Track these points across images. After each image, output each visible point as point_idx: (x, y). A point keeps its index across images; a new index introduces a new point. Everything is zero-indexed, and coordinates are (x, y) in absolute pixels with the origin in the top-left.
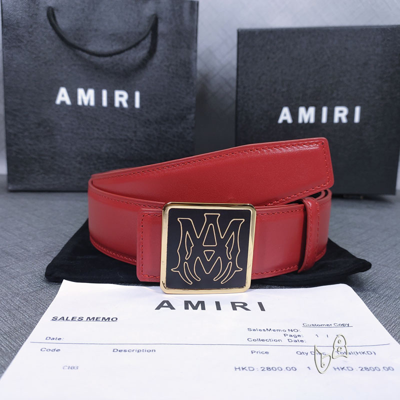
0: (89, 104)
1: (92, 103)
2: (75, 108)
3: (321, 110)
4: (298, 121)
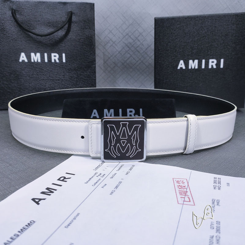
3: (202, 61)
4: (189, 67)
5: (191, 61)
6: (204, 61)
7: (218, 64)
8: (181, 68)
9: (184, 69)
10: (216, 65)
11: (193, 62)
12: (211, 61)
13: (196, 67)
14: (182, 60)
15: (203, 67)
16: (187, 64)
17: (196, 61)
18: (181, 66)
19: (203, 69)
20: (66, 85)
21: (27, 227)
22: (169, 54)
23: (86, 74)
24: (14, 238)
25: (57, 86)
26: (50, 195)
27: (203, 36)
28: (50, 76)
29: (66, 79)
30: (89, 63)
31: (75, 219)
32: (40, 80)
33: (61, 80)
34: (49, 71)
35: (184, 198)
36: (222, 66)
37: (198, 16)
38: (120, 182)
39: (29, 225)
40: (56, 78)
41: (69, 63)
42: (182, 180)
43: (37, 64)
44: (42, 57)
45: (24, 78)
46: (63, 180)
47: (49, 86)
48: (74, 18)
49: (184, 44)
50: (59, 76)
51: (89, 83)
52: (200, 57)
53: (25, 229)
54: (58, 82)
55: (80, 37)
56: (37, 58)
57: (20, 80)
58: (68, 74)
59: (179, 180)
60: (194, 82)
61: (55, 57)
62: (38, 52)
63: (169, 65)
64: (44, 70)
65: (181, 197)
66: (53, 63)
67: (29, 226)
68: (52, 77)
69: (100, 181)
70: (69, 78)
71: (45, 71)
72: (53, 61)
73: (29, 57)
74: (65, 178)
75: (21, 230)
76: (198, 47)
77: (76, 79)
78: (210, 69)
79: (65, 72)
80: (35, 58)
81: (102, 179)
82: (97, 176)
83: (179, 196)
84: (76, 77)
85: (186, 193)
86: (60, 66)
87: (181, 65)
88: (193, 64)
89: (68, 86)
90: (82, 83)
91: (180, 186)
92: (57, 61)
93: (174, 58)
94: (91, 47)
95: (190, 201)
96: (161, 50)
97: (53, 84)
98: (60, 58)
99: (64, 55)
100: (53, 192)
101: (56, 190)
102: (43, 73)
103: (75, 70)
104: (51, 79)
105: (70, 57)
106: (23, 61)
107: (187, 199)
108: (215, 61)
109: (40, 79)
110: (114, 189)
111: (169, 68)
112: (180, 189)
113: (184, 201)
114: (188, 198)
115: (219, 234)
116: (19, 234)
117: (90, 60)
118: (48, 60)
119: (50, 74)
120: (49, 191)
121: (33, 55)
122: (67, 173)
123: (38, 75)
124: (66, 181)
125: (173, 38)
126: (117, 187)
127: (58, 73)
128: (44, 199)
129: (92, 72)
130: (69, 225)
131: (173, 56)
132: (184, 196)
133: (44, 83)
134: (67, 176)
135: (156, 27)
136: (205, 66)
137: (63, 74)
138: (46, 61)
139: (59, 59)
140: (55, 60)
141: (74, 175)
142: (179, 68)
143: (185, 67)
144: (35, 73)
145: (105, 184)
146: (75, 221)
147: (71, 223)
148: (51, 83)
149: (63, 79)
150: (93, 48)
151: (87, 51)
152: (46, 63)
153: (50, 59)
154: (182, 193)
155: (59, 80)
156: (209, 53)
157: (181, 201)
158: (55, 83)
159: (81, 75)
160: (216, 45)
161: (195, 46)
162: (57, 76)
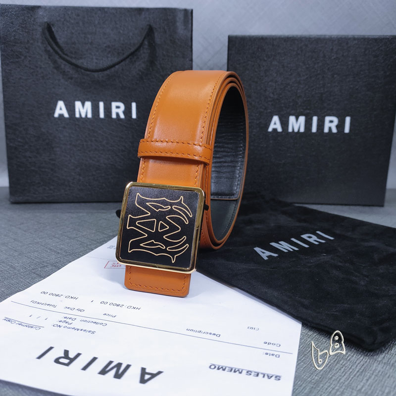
0: (86, 115)
1: (90, 116)
2: (73, 121)
3: (311, 119)
4: (288, 129)
5: (292, 119)
6: (315, 119)
7: (341, 126)
8: (275, 130)
9: (279, 132)
10: (337, 127)
11: (297, 119)
12: (328, 119)
13: (302, 130)
14: (276, 115)
15: (314, 129)
16: (284, 123)
17: (302, 119)
18: (275, 127)
19: (314, 133)
36: (347, 130)
52: (308, 111)
61: (118, 109)
78: (326, 133)
87: (275, 124)
88: (297, 124)
98: (127, 111)
99: (134, 105)
108: (336, 120)
136: (318, 129)
142: (270, 129)
143: (282, 128)
156: (325, 105)
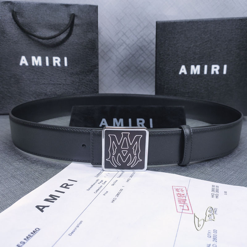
5: (193, 67)
6: (206, 67)
7: (221, 70)
8: (183, 73)
9: (185, 75)
10: (219, 71)
11: (195, 67)
12: (213, 66)
13: (198, 73)
14: (183, 65)
15: (205, 72)
16: (188, 69)
17: (198, 67)
18: (183, 72)
19: (205, 75)
20: (67, 89)
21: (33, 235)
22: (170, 58)
23: (88, 78)
24: (20, 246)
25: (58, 91)
26: (53, 202)
27: (206, 40)
28: (51, 80)
29: (68, 83)
30: (91, 67)
31: (78, 226)
32: (41, 85)
33: (63, 85)
34: (50, 76)
35: (183, 206)
36: (225, 72)
37: (201, 20)
38: (121, 190)
39: (34, 232)
40: (58, 83)
41: (71, 67)
42: (181, 188)
43: (38, 67)
44: (44, 61)
45: (24, 82)
46: (65, 187)
47: (50, 91)
48: (76, 21)
49: (186, 49)
50: (60, 81)
51: (91, 88)
52: (202, 62)
53: (30, 236)
54: (60, 87)
55: (83, 41)
56: (37, 62)
57: (21, 84)
58: (69, 78)
59: (178, 188)
60: (195, 88)
61: (56, 61)
62: (39, 55)
63: (170, 69)
64: (45, 74)
65: (180, 206)
66: (54, 66)
67: (34, 234)
68: (53, 81)
69: (102, 189)
70: (71, 82)
71: (47, 75)
72: (54, 65)
73: (29, 60)
74: (67, 185)
75: (27, 237)
76: (200, 52)
77: (77, 84)
78: (212, 75)
79: (67, 77)
80: (36, 61)
81: (104, 186)
82: (99, 183)
83: (178, 204)
84: (78, 81)
85: (185, 201)
86: (61, 70)
87: (183, 70)
88: (195, 70)
89: (70, 90)
90: (84, 88)
91: (179, 194)
92: (59, 65)
93: (175, 62)
94: (94, 51)
95: (188, 210)
96: (162, 55)
97: (54, 88)
98: (62, 62)
99: (66, 59)
100: (56, 199)
101: (59, 197)
102: (44, 78)
103: (77, 74)
104: (53, 83)
105: (73, 61)
106: (24, 65)
107: (186, 208)
108: (218, 67)
109: (41, 83)
110: (115, 197)
111: (169, 73)
112: (179, 197)
113: (183, 209)
114: (187, 206)
115: (216, 242)
116: (25, 241)
117: (93, 64)
118: (50, 64)
119: (51, 78)
120: (53, 198)
121: (33, 58)
122: (69, 180)
123: (38, 79)
124: (69, 188)
125: (175, 42)
126: (118, 195)
127: (59, 77)
128: (48, 206)
129: (95, 77)
130: (72, 233)
131: (175, 61)
132: (183, 205)
133: (45, 87)
134: (70, 183)
135: (157, 31)
136: (208, 72)
137: (65, 78)
138: (47, 64)
139: (60, 63)
140: (56, 64)
141: (76, 181)
142: (180, 73)
143: (187, 72)
144: (36, 77)
145: (107, 192)
146: (78, 228)
147: (74, 231)
148: (52, 87)
149: (64, 83)
150: (96, 51)
151: (89, 55)
152: (47, 67)
153: (51, 62)
154: (181, 201)
155: (60, 84)
156: (212, 58)
157: (180, 209)
158: (56, 87)
159: (83, 79)
160: (219, 51)
161: (196, 51)
162: (59, 80)
